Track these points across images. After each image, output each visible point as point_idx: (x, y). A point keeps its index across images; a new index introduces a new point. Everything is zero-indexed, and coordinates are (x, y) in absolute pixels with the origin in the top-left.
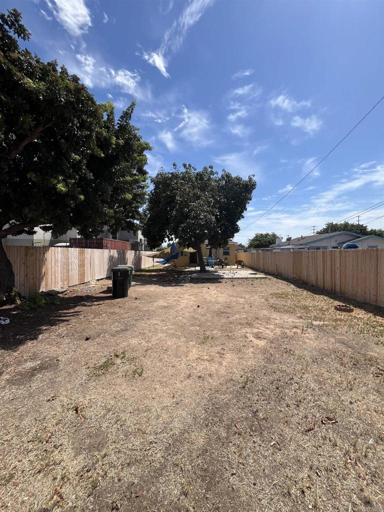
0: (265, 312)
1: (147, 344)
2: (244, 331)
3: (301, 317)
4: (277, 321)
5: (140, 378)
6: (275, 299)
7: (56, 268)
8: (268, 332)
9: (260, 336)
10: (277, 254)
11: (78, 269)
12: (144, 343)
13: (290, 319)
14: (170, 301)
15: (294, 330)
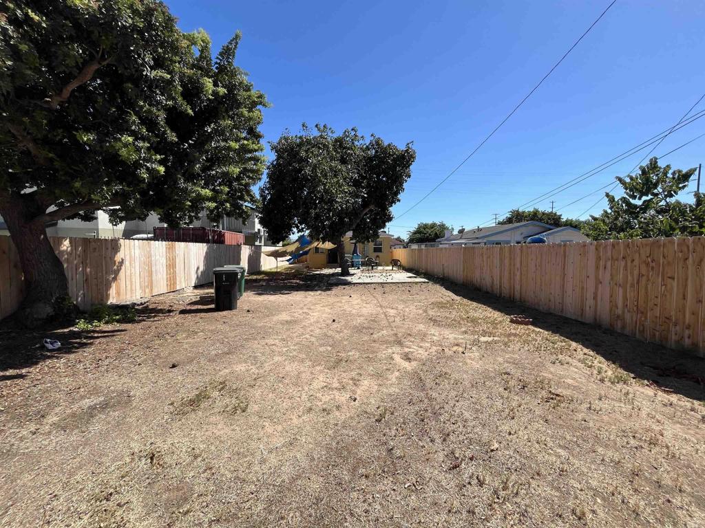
0: (421, 327)
1: (257, 371)
2: (390, 351)
3: (466, 332)
4: (435, 338)
5: (244, 414)
6: (436, 309)
7: (133, 270)
8: (421, 351)
9: (410, 356)
10: (444, 250)
11: (165, 272)
12: (254, 370)
13: (451, 335)
14: (296, 315)
15: (455, 348)
